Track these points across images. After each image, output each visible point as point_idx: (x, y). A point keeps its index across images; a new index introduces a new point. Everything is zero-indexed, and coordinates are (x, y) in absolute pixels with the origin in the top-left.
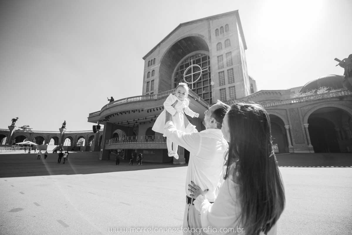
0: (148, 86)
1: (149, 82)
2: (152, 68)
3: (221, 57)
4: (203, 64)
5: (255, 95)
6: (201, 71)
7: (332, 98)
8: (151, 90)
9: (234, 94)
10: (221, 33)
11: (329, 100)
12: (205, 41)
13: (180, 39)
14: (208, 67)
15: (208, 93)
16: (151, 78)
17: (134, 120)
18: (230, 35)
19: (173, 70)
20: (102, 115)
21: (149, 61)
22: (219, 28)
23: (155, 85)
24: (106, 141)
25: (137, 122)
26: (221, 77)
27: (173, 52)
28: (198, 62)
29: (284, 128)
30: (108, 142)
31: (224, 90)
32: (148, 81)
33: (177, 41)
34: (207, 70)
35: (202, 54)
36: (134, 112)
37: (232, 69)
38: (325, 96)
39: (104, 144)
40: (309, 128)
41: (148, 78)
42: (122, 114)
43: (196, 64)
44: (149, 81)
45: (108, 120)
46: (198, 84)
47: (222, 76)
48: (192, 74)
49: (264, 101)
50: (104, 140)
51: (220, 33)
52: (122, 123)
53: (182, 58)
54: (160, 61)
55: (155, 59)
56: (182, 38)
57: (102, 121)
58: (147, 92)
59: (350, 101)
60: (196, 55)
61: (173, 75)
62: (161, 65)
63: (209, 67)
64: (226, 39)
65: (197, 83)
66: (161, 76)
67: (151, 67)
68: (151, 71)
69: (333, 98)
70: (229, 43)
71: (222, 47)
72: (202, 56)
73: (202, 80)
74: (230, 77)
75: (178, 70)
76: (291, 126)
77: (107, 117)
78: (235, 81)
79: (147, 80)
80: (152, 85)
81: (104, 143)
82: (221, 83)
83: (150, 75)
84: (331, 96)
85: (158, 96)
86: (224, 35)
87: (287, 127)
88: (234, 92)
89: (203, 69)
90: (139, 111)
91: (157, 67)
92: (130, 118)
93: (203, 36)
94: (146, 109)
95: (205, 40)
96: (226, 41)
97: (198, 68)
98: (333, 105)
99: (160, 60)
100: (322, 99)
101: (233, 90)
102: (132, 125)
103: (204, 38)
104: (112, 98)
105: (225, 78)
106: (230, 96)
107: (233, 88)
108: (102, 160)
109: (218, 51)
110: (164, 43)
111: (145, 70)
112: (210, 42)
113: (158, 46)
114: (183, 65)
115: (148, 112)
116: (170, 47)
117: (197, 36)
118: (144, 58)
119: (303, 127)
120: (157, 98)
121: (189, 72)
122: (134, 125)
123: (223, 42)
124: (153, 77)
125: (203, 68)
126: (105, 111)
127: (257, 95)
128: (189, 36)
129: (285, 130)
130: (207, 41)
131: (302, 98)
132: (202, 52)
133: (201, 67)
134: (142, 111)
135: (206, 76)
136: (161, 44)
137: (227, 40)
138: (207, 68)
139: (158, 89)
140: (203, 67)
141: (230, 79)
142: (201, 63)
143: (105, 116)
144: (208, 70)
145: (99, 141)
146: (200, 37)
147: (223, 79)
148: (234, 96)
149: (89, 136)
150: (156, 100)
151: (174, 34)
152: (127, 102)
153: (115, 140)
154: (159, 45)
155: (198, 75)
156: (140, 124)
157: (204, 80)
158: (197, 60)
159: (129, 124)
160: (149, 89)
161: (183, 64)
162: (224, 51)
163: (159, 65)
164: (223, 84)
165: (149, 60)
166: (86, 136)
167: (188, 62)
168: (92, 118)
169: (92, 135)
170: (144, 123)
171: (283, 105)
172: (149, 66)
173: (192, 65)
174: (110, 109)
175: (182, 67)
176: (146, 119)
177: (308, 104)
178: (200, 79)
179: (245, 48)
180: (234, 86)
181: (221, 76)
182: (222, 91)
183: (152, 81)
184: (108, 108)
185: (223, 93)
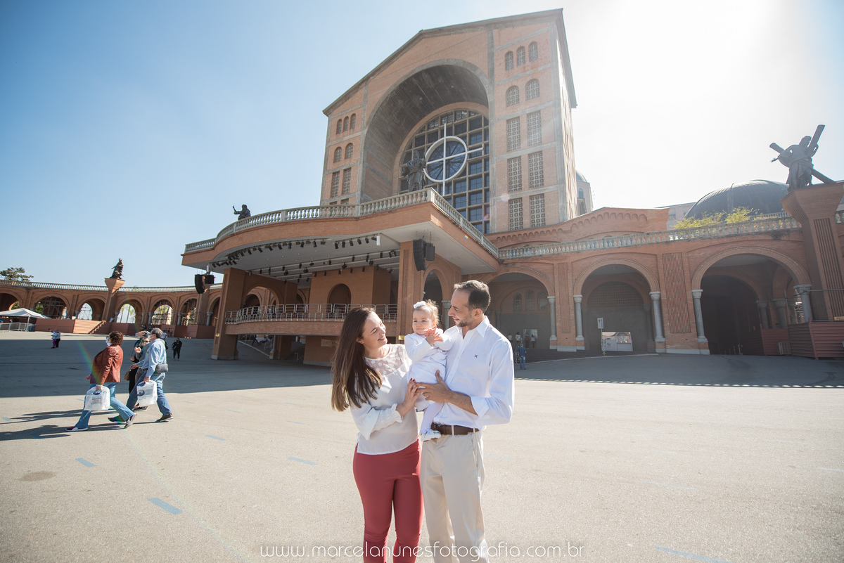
0: (334, 183)
1: (338, 172)
2: (346, 138)
3: (516, 123)
4: (471, 136)
5: (589, 218)
6: (467, 153)
7: (756, 233)
8: (343, 193)
9: (540, 213)
10: (518, 64)
11: (749, 238)
12: (479, 81)
13: (418, 71)
14: (483, 145)
15: (481, 207)
16: (344, 164)
17: (300, 266)
18: (540, 69)
19: (399, 145)
20: (219, 249)
21: (340, 120)
22: (514, 50)
23: (352, 180)
24: (228, 315)
25: (306, 271)
26: (513, 172)
27: (400, 102)
28: (459, 129)
29: (649, 297)
30: (234, 315)
31: (518, 203)
32: (334, 171)
33: (412, 75)
34: (480, 152)
35: (470, 112)
36: (302, 246)
37: (541, 153)
38: (743, 229)
39: (224, 322)
40: (702, 299)
41: (336, 164)
42: (271, 249)
43: (456, 135)
44: (337, 170)
45: (235, 263)
46: (458, 185)
47: (515, 169)
48: (445, 159)
49: (609, 234)
50: (223, 311)
51: (515, 63)
52: (270, 270)
53: (422, 117)
54: (367, 123)
55: (354, 115)
56: (425, 68)
57: (219, 265)
58: (332, 196)
59: (795, 242)
60: (456, 113)
61: (398, 158)
62: (368, 132)
63: (487, 145)
64: (529, 78)
65: (456, 182)
66: (368, 159)
67: (344, 136)
68: (343, 146)
69: (760, 233)
70: (535, 88)
71: (520, 97)
72: (470, 115)
73: (467, 176)
74: (534, 171)
75: (411, 147)
76: (664, 294)
77: (233, 256)
78: (546, 181)
79: (332, 167)
80: (344, 181)
81: (224, 319)
82: (513, 185)
83: (340, 155)
84: (756, 228)
85: (363, 209)
86: (524, 68)
87: (655, 295)
88: (540, 208)
89: (470, 149)
90: (315, 243)
91: (359, 135)
92: (291, 260)
93: (476, 68)
94: (331, 239)
95: (480, 78)
96: (528, 83)
97: (459, 146)
98: (758, 251)
99: (366, 119)
100: (736, 235)
101: (540, 204)
102: (293, 277)
103: (477, 73)
104: (244, 207)
105: (523, 173)
106: (532, 217)
107: (540, 199)
108: (219, 359)
109: (509, 108)
110: (378, 77)
111: (328, 141)
112: (491, 83)
113: (364, 84)
114: (423, 137)
115: (337, 247)
116: (393, 88)
117: (461, 65)
118: (327, 112)
119: (689, 297)
120: (359, 215)
121: (437, 153)
122: (300, 276)
123: (521, 85)
124: (348, 161)
125: (470, 146)
126: (227, 241)
127: (593, 217)
128: (440, 63)
129: (651, 301)
130: (485, 81)
131: (693, 230)
132: (472, 106)
133: (466, 143)
134: (323, 243)
135: (478, 165)
136: (371, 78)
137: (533, 81)
138: (481, 147)
139: (359, 192)
140: (470, 144)
141: (534, 176)
142: (467, 133)
143: (228, 253)
144: (483, 152)
145: (208, 315)
146: (468, 68)
147: (518, 175)
148: (541, 218)
149: (184, 300)
150: (357, 219)
151: (403, 56)
152: (284, 221)
153: (252, 313)
154: (365, 80)
155: (458, 162)
156: (315, 276)
157: (471, 176)
158: (456, 126)
159: (287, 273)
160: (337, 190)
161: (424, 132)
162: (523, 109)
163: (365, 131)
164: (518, 188)
165: (340, 118)
166: (175, 300)
167: (435, 129)
168: (192, 255)
169: (190, 298)
170: (325, 273)
171: (651, 244)
172: (338, 132)
173: (445, 138)
174: (240, 235)
175: (419, 140)
176: (330, 263)
177: (705, 245)
178: (464, 173)
179: (573, 104)
180: (543, 195)
181: (513, 168)
182: (514, 204)
183: (345, 170)
184: (235, 232)
185: (516, 210)
